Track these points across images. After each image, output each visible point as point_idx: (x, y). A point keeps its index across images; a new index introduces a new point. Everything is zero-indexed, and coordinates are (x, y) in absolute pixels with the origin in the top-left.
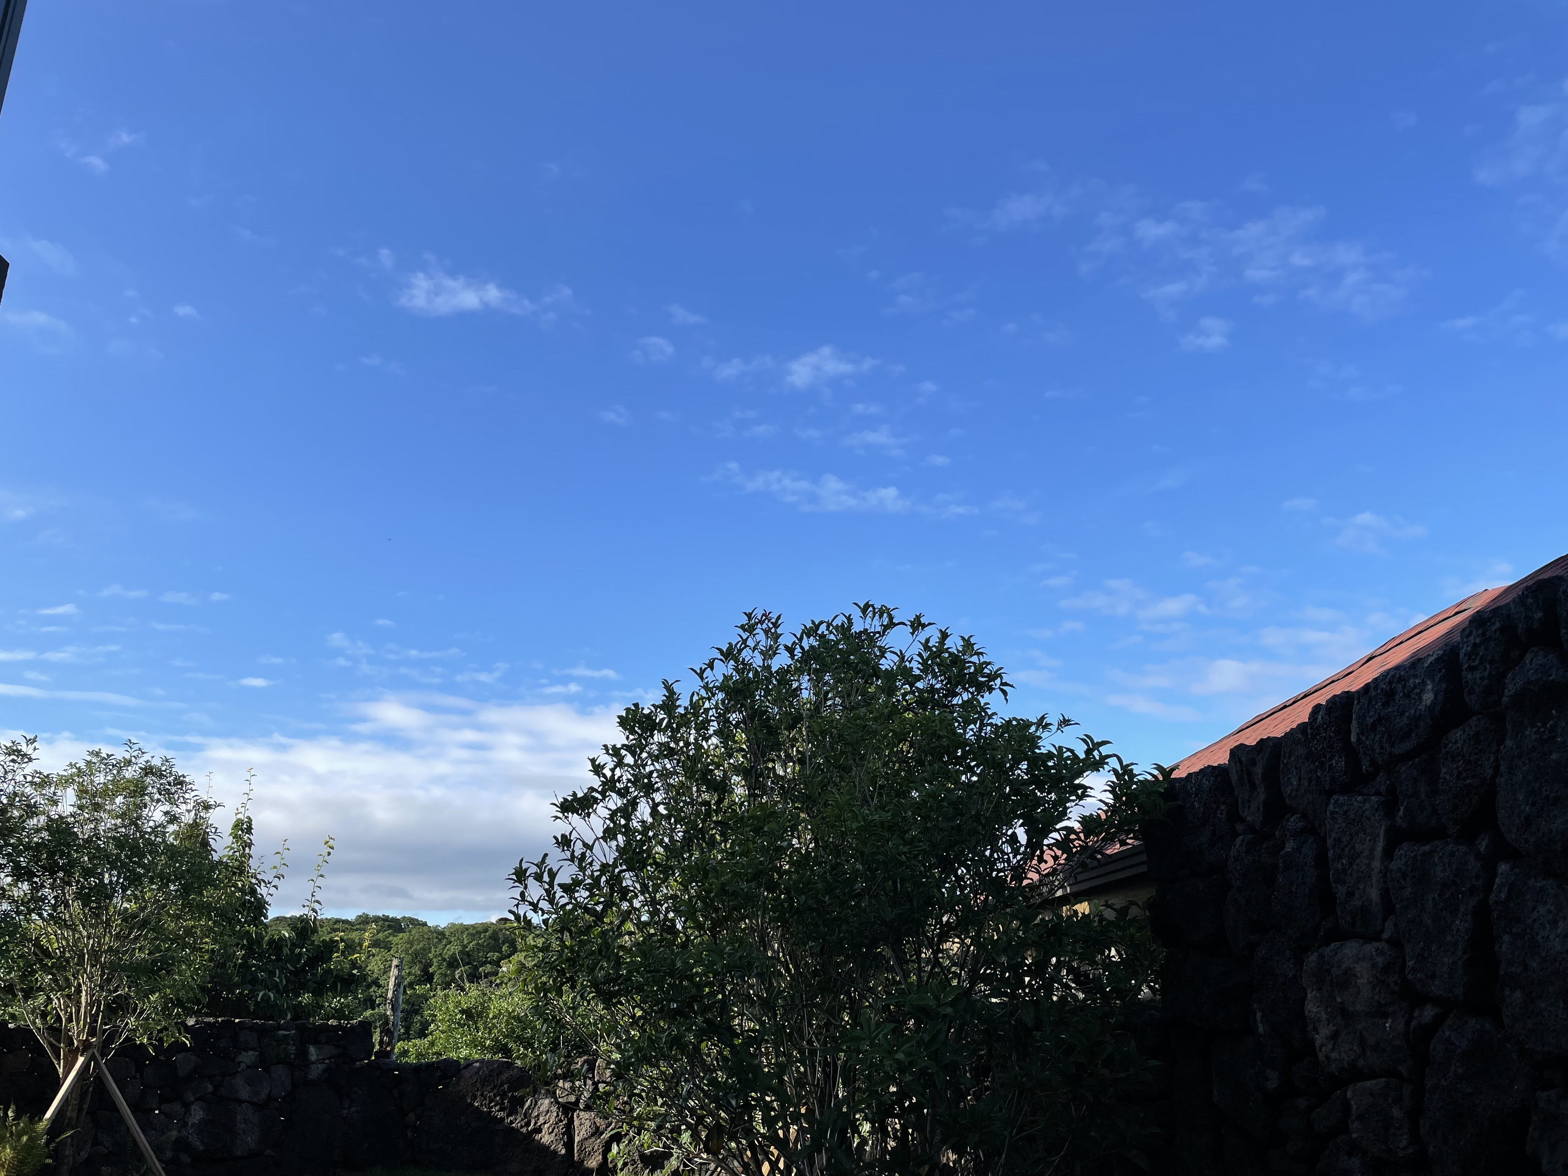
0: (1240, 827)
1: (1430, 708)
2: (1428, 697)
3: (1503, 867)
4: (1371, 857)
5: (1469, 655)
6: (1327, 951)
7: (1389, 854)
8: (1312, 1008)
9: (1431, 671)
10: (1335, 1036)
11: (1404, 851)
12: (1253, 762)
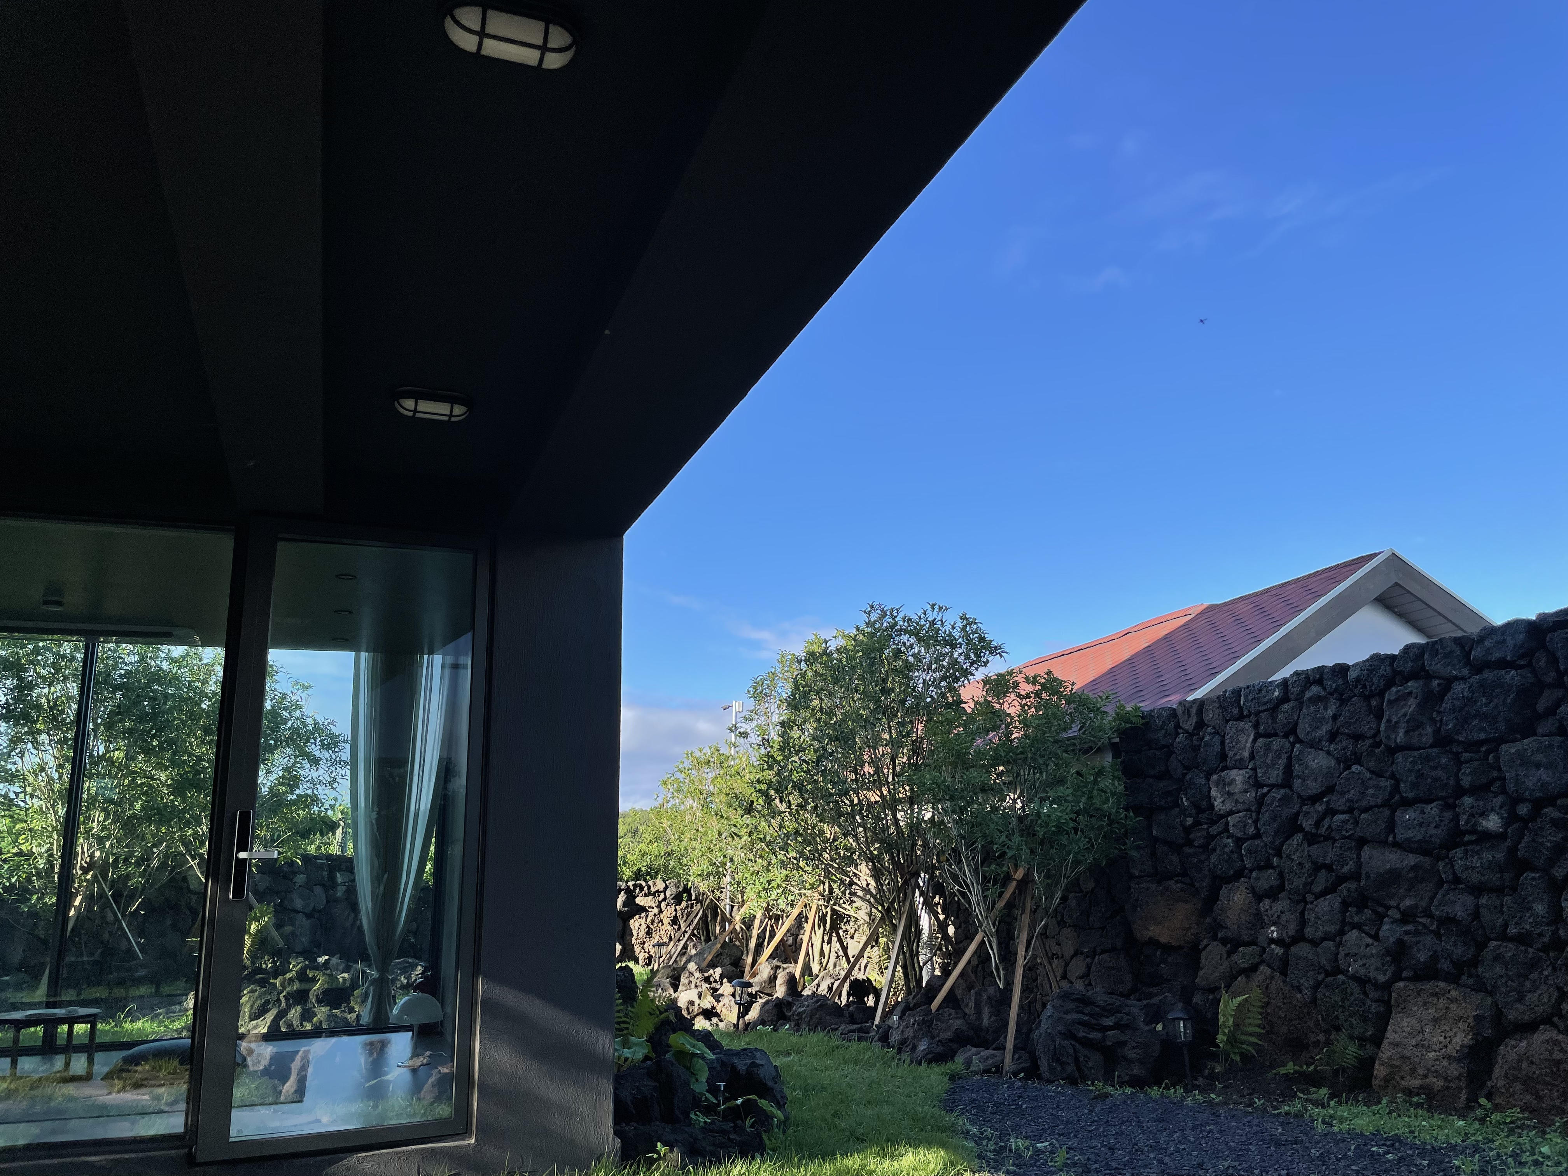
0: (1180, 731)
1: (1277, 697)
2: (1276, 694)
3: (1297, 745)
4: (1246, 742)
5: (1293, 683)
6: (1223, 774)
7: (1255, 740)
8: (1213, 793)
9: (1278, 686)
10: (1223, 802)
11: (1261, 741)
12: (1191, 707)
